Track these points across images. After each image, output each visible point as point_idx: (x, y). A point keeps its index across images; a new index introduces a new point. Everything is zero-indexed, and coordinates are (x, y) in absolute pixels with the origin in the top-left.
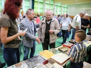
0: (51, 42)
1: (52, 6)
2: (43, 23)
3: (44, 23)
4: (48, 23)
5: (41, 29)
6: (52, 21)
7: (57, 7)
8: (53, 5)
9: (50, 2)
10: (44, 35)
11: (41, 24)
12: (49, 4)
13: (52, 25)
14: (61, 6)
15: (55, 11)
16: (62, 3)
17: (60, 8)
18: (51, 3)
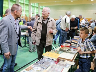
0: (47, 44)
1: (27, 7)
2: (38, 22)
3: (40, 23)
4: (45, 22)
5: (36, 30)
6: (49, 21)
7: (34, 8)
8: (28, 5)
9: (24, 1)
10: (39, 37)
11: (37, 23)
12: (23, 4)
13: (50, 25)
14: (38, 8)
15: (31, 13)
16: (39, 4)
17: (37, 9)
18: (26, 3)
